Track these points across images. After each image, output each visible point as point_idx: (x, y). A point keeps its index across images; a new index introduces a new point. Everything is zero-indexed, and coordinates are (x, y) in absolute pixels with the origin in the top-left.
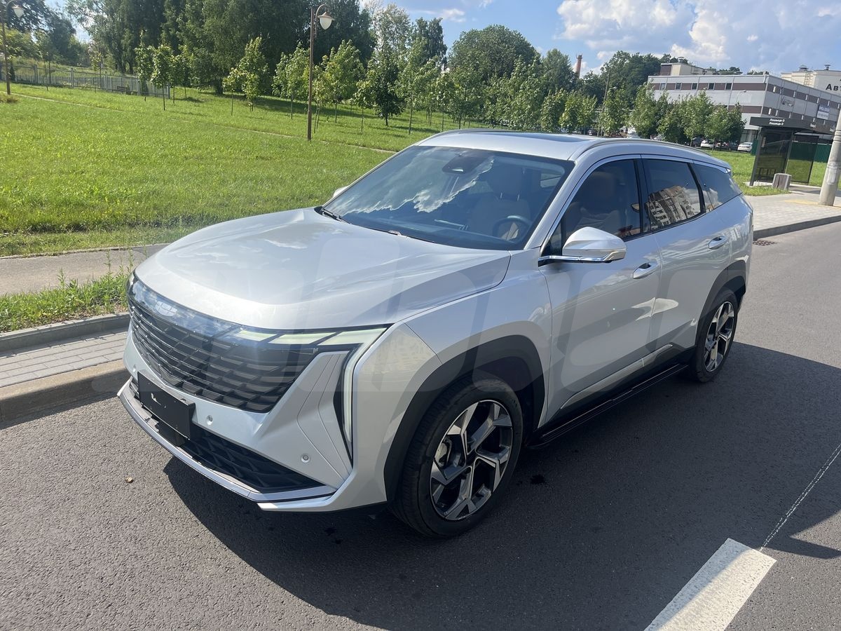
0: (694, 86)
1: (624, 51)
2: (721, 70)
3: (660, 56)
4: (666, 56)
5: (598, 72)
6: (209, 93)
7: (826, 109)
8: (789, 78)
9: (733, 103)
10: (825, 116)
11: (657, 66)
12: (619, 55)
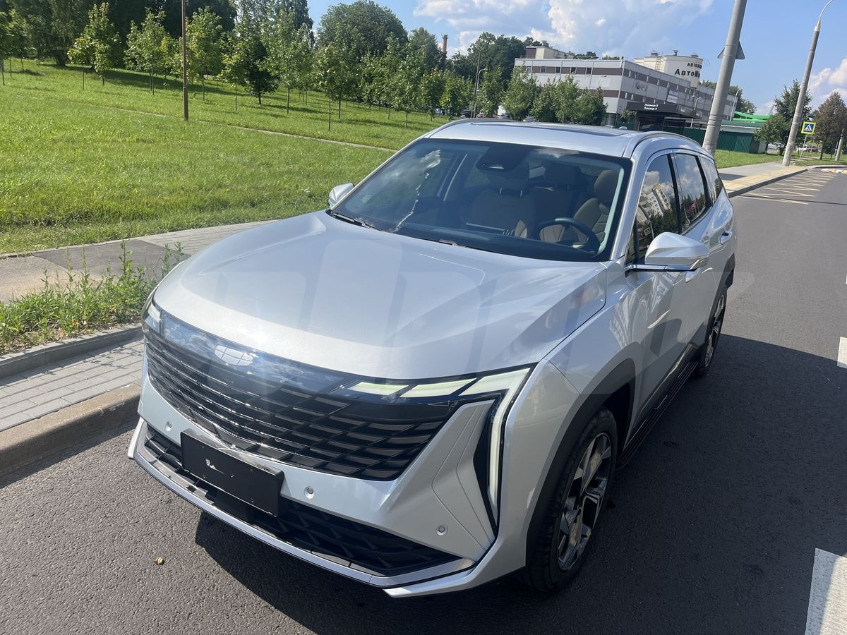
0: (558, 70)
1: (489, 33)
2: (578, 55)
3: (523, 39)
4: (528, 39)
5: (465, 53)
6: (49, 65)
7: (675, 94)
8: (641, 62)
9: (594, 86)
10: (674, 100)
11: (521, 49)
12: (484, 36)
